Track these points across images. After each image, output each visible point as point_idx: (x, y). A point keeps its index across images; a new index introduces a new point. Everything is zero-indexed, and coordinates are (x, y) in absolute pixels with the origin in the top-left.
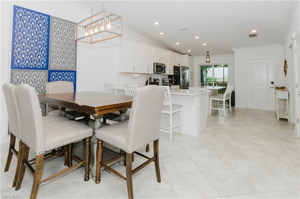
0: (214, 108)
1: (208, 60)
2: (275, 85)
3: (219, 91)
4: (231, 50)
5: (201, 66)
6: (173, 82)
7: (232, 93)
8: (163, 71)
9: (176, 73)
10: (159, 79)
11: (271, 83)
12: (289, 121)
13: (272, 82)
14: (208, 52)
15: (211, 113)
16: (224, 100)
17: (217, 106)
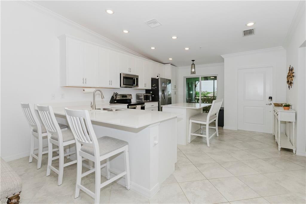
0: (194, 133)
1: (193, 70)
2: (274, 101)
3: (203, 110)
4: (221, 57)
5: (187, 79)
6: (150, 98)
7: (220, 110)
8: (135, 84)
9: (155, 87)
10: (131, 95)
11: (269, 99)
12: (294, 152)
13: (269, 97)
14: (193, 61)
15: (191, 140)
16: (207, 123)
17: (201, 128)
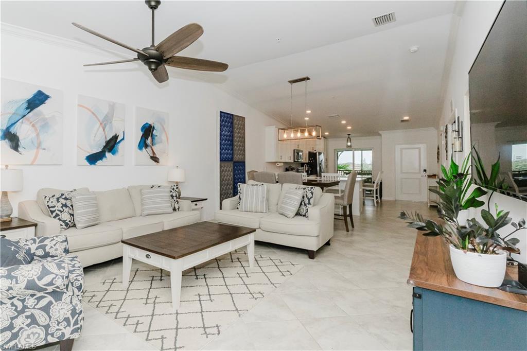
1: (349, 144)
2: (428, 173)
9: (312, 160)
11: (424, 171)
14: (349, 135)
16: (375, 188)
